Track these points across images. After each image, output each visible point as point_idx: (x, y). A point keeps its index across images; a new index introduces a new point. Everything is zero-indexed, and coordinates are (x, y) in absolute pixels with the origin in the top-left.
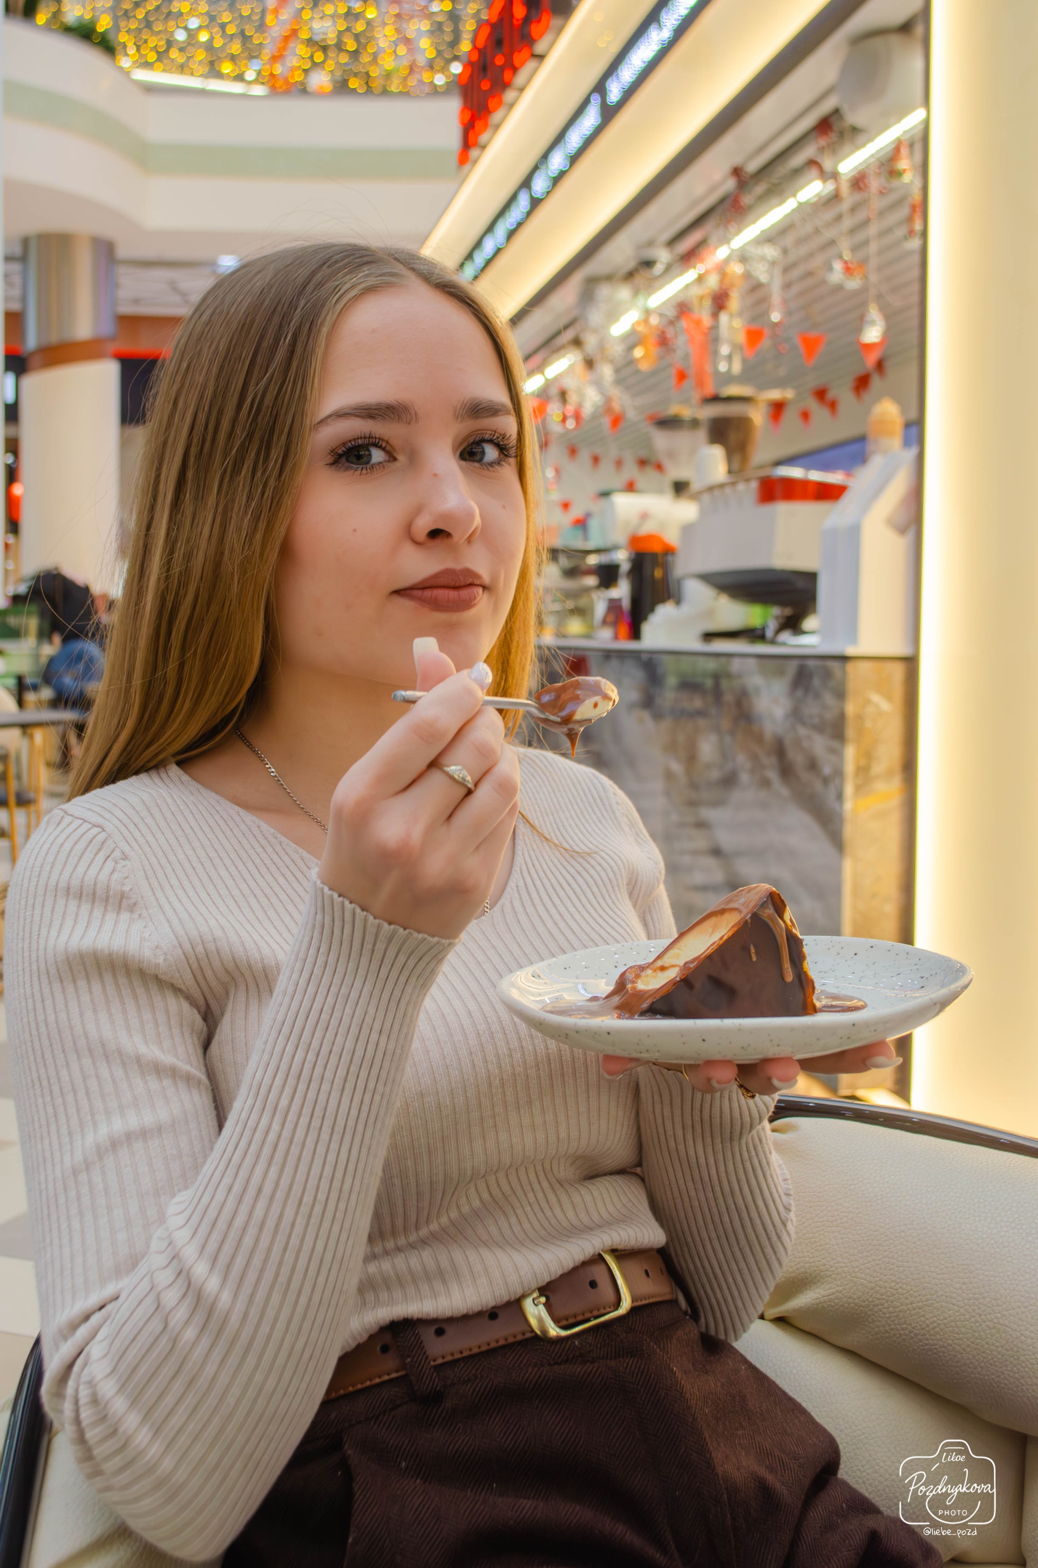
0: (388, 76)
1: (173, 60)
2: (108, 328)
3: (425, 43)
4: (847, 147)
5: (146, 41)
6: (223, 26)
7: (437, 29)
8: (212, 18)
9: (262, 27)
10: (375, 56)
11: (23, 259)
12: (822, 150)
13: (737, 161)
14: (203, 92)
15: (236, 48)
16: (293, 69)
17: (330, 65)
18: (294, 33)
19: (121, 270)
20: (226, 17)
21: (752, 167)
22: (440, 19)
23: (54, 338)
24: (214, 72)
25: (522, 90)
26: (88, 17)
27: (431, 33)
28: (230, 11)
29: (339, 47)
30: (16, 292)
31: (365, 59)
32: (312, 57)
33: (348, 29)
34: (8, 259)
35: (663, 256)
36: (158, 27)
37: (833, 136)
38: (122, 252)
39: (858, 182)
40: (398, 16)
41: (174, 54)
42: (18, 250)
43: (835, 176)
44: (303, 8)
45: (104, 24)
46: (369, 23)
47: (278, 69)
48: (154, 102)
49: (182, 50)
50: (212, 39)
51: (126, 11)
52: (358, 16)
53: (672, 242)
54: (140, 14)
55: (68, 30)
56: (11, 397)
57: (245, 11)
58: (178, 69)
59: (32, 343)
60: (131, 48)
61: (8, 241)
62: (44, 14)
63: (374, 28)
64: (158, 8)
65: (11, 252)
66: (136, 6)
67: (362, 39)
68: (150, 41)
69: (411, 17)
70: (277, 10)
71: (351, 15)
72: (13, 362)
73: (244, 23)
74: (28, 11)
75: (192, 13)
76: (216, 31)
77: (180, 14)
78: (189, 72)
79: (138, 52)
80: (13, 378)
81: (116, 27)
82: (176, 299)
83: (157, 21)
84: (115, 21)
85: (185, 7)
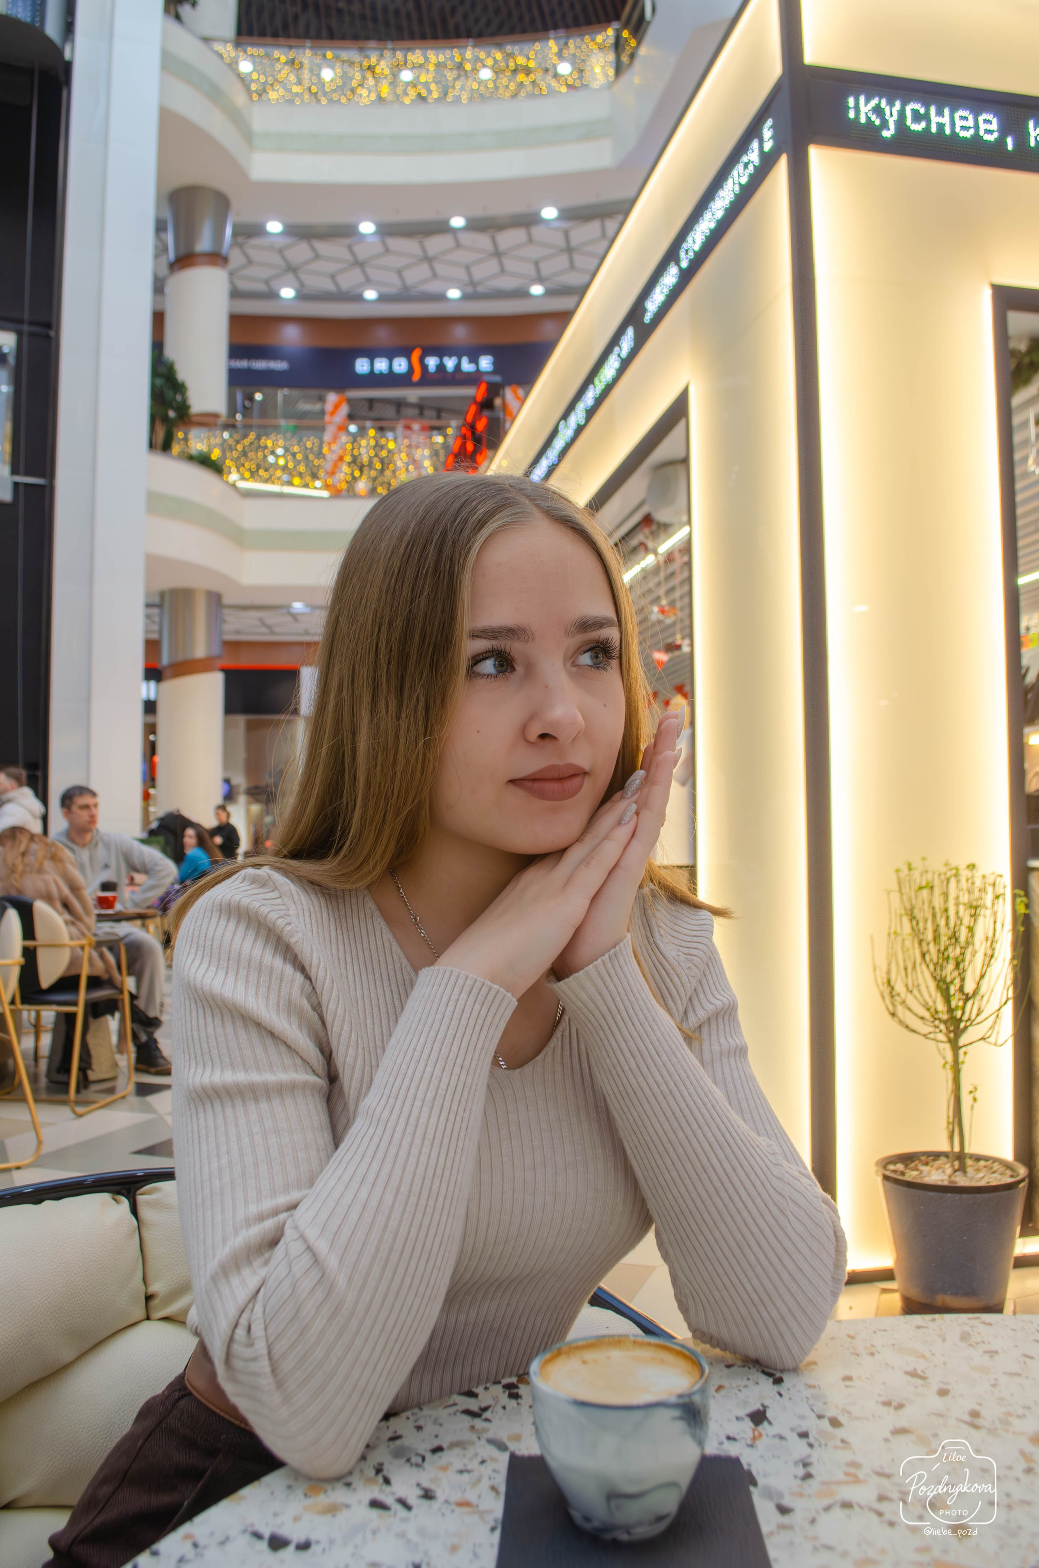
1: (260, 477)
2: (216, 650)
3: (427, 463)
4: (663, 536)
5: (243, 465)
6: (294, 455)
7: (435, 454)
8: (287, 450)
9: (320, 455)
10: (394, 472)
11: (160, 606)
12: (648, 538)
14: (281, 496)
15: (302, 468)
16: (340, 481)
17: (364, 479)
18: (341, 459)
19: (226, 611)
20: (296, 449)
22: (437, 447)
23: (180, 657)
24: (290, 483)
26: (205, 450)
27: (431, 457)
28: (299, 445)
29: (371, 465)
30: (156, 627)
31: (388, 473)
32: (352, 474)
33: (376, 455)
34: (148, 606)
36: (251, 455)
37: (654, 527)
38: (226, 601)
39: (669, 559)
40: (409, 446)
41: (261, 472)
42: (157, 600)
43: (656, 553)
44: (347, 442)
45: (216, 455)
46: (389, 451)
47: (330, 481)
48: (249, 503)
49: (266, 470)
50: (287, 462)
51: (231, 445)
52: (382, 447)
54: (240, 447)
55: (191, 458)
56: (152, 697)
57: (309, 445)
58: (266, 481)
59: (165, 660)
60: (233, 469)
61: (148, 595)
62: (176, 449)
63: (393, 454)
64: (251, 444)
65: (150, 601)
66: (238, 442)
67: (386, 461)
68: (246, 465)
69: (418, 447)
70: (329, 444)
71: (378, 447)
72: (153, 673)
73: (308, 451)
74: (166, 447)
75: (276, 446)
76: (289, 457)
77: (266, 447)
78: (273, 483)
79: (238, 471)
80: (153, 684)
81: (224, 457)
82: (265, 630)
83: (251, 451)
84: (223, 452)
85: (269, 443)
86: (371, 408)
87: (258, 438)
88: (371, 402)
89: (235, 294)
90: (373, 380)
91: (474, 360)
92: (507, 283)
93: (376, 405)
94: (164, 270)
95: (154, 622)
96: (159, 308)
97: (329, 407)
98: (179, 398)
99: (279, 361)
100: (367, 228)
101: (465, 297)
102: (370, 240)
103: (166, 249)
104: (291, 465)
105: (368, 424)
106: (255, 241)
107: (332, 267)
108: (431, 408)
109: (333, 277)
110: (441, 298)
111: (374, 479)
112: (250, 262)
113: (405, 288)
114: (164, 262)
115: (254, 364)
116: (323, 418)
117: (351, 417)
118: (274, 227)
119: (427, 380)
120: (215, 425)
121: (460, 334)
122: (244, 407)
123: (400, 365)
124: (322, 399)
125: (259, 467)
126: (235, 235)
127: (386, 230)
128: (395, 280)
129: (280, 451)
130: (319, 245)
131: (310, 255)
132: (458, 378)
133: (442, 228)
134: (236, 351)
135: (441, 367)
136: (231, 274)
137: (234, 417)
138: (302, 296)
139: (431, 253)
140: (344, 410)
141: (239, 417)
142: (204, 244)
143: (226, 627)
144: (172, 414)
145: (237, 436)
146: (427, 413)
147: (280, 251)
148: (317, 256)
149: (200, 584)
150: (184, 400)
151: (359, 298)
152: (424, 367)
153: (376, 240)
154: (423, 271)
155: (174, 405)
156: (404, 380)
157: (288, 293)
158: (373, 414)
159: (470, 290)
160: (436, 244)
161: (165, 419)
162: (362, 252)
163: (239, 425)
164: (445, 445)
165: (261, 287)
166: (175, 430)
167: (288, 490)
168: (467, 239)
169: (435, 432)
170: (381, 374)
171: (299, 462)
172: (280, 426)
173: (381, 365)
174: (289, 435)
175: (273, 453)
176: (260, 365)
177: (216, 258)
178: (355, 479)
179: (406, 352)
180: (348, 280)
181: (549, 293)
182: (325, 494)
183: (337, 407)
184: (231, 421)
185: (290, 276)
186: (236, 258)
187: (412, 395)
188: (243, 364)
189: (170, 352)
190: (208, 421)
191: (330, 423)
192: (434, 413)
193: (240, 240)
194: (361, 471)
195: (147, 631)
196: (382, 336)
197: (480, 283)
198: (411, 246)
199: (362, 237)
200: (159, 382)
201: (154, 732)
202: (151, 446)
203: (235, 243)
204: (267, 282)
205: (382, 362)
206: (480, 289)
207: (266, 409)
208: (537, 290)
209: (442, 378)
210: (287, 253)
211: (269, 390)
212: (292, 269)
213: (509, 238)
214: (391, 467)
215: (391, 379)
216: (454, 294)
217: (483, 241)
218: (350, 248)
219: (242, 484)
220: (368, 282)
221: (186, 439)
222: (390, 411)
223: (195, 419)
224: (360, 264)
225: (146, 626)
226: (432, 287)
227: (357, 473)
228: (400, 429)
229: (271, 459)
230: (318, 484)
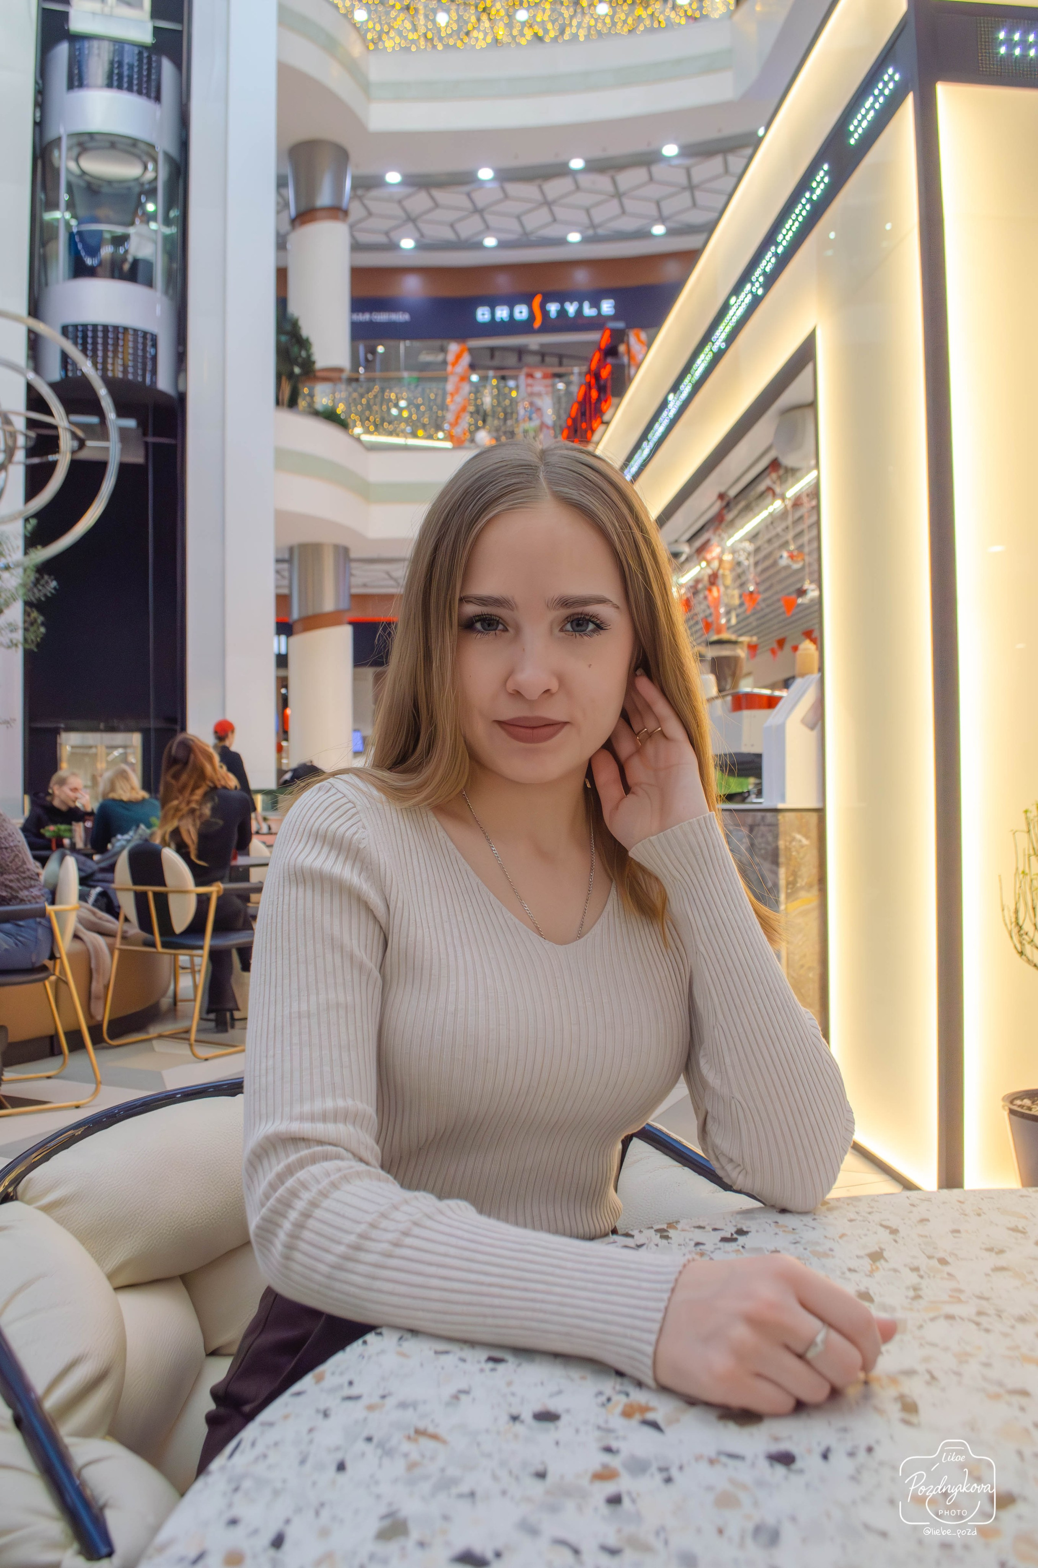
0: (526, 432)
1: (384, 430)
2: (344, 604)
3: (549, 411)
4: (790, 481)
5: (368, 419)
6: (418, 407)
7: (558, 401)
8: (410, 402)
9: (443, 406)
10: (517, 421)
11: (290, 561)
12: (774, 483)
13: (722, 489)
14: (405, 448)
15: (425, 420)
16: (462, 431)
17: (487, 429)
18: (464, 409)
19: (354, 565)
20: (420, 401)
21: (732, 493)
22: (560, 394)
23: (310, 612)
24: (414, 435)
25: (598, 443)
26: (330, 404)
27: (553, 404)
28: (422, 397)
29: (493, 414)
30: (286, 582)
32: (475, 424)
33: (499, 404)
34: (278, 561)
35: (686, 549)
36: (375, 408)
37: (781, 472)
38: (353, 555)
39: (797, 503)
40: (531, 394)
41: (385, 425)
42: (286, 556)
43: (783, 498)
44: (469, 392)
45: (340, 409)
46: (512, 400)
48: (374, 456)
49: (390, 423)
50: (410, 415)
51: (355, 399)
52: (505, 396)
53: (690, 540)
54: (364, 401)
55: (316, 414)
56: (283, 651)
57: (432, 396)
58: (390, 433)
59: (295, 615)
60: (358, 423)
61: (278, 550)
62: (302, 403)
63: (517, 403)
64: (375, 396)
65: (280, 557)
66: (362, 396)
67: (509, 410)
68: (372, 418)
69: (539, 395)
70: (452, 395)
71: (500, 395)
72: (285, 628)
73: (432, 404)
74: (292, 403)
75: (398, 399)
76: (413, 410)
77: (390, 400)
78: (398, 435)
79: (363, 425)
80: (283, 638)
81: (348, 412)
82: (392, 583)
83: (375, 404)
84: (348, 406)
85: (393, 396)
86: (492, 357)
87: (383, 390)
88: (492, 350)
89: (357, 247)
90: (495, 328)
91: (596, 304)
92: (628, 224)
93: (497, 354)
94: (286, 226)
95: (283, 577)
96: (282, 265)
97: (451, 357)
98: (304, 354)
99: (401, 313)
100: (486, 174)
101: (586, 240)
102: (489, 186)
103: (287, 205)
104: (414, 417)
105: (491, 373)
106: (374, 193)
107: (451, 216)
108: (553, 355)
109: (452, 226)
110: (562, 242)
111: (497, 430)
112: (370, 214)
113: (525, 234)
114: (286, 218)
115: (375, 317)
116: (445, 370)
117: (473, 367)
118: (393, 177)
119: (549, 326)
120: (340, 379)
121: (581, 278)
122: (367, 360)
123: (521, 312)
124: (443, 350)
125: (383, 420)
126: (354, 188)
127: (505, 176)
128: (515, 226)
129: (403, 404)
130: (436, 193)
131: (429, 204)
132: (580, 324)
133: (561, 170)
134: (358, 304)
135: (562, 312)
136: (352, 227)
137: (358, 372)
138: (421, 246)
139: (551, 196)
140: (466, 359)
141: (361, 370)
142: (324, 198)
143: (354, 581)
144: (297, 370)
145: (361, 390)
146: (548, 359)
147: (400, 202)
148: (437, 205)
149: (327, 538)
150: (309, 356)
151: (479, 246)
152: (545, 313)
153: (495, 185)
154: (543, 215)
155: (300, 360)
156: (525, 327)
157: (407, 244)
158: (496, 362)
159: (590, 232)
160: (555, 188)
161: (291, 376)
162: (481, 199)
163: (362, 378)
164: (568, 392)
165: (381, 239)
166: (300, 386)
167: (412, 442)
168: (585, 180)
169: (557, 380)
170: (502, 321)
171: (424, 413)
172: (403, 378)
173: (502, 313)
174: (412, 387)
175: (396, 405)
176: (382, 317)
177: (337, 212)
178: (478, 428)
179: (527, 299)
180: (468, 228)
181: (670, 232)
182: (448, 445)
183: (458, 357)
184: (355, 376)
185: (410, 225)
186: (356, 211)
187: (533, 342)
188: (365, 317)
189: (294, 309)
190: (332, 375)
191: (452, 373)
192: (555, 360)
193: (360, 192)
194: (484, 421)
195: (277, 587)
196: (503, 283)
197: (600, 225)
198: (529, 191)
199: (482, 183)
200: (284, 338)
201: (286, 687)
202: (278, 403)
203: (354, 196)
204: (387, 234)
205: (502, 310)
206: (601, 231)
207: (388, 362)
208: (659, 230)
209: (564, 324)
210: (407, 203)
211: (392, 343)
212: (411, 219)
213: (628, 179)
214: (515, 416)
215: (511, 327)
216: (574, 237)
217: (603, 182)
218: (469, 195)
219: (365, 438)
220: (488, 229)
221: (311, 395)
222: (512, 360)
223: (319, 374)
224: (478, 211)
225: (277, 580)
226: (552, 232)
227: (480, 423)
228: (522, 378)
229: (394, 411)
230: (441, 435)
